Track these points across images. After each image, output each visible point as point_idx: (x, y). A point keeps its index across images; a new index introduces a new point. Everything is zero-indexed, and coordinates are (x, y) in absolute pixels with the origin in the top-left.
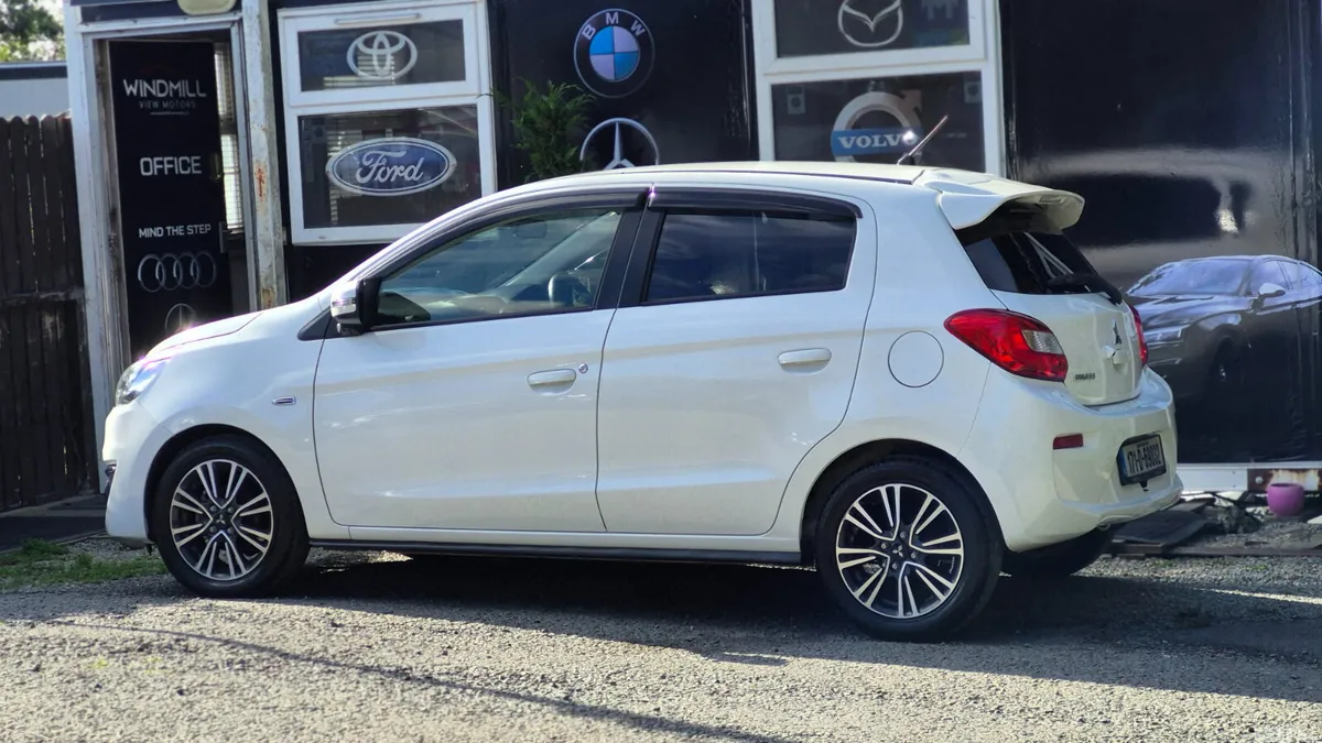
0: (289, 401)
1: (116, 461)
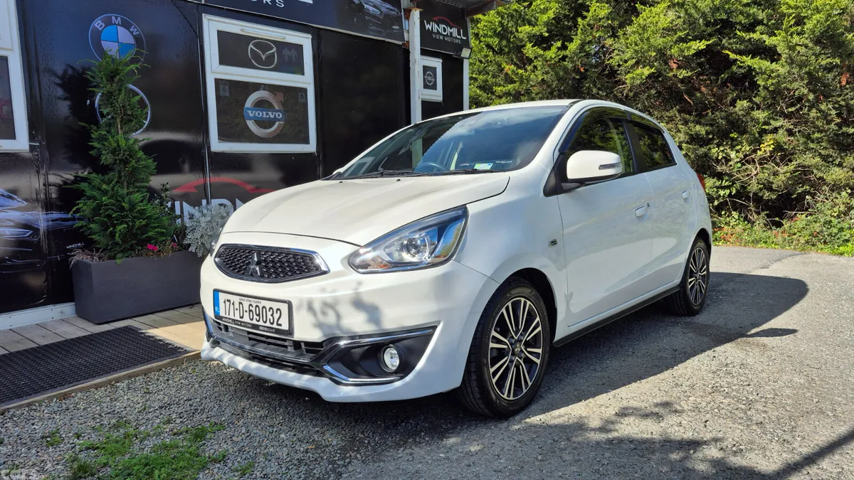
0: (555, 243)
1: (439, 322)
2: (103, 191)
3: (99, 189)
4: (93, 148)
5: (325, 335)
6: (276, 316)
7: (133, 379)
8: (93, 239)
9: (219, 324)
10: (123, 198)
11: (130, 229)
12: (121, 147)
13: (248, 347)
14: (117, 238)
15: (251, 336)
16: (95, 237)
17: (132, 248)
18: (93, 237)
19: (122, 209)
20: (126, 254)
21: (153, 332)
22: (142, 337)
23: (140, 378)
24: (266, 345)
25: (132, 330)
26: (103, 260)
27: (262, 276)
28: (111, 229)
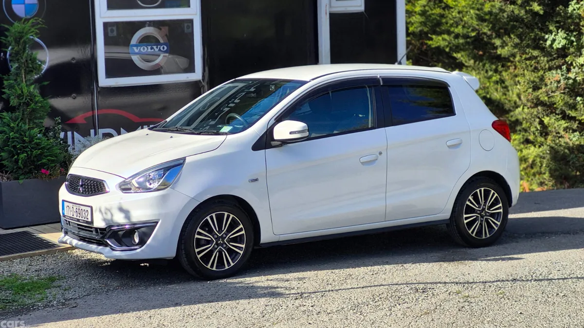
0: (256, 180)
1: (159, 220)
2: (11, 127)
3: (9, 125)
4: (4, 93)
5: (106, 224)
6: (86, 214)
7: (23, 259)
8: (3, 164)
9: (66, 220)
10: (25, 133)
11: (29, 157)
12: (24, 93)
13: (76, 232)
14: (20, 164)
15: (79, 227)
16: (4, 162)
17: (30, 172)
18: (3, 162)
19: (24, 141)
20: (26, 177)
21: (42, 236)
22: (35, 238)
23: (28, 258)
24: (85, 231)
25: (28, 233)
26: (10, 180)
27: (83, 193)
28: (16, 157)
